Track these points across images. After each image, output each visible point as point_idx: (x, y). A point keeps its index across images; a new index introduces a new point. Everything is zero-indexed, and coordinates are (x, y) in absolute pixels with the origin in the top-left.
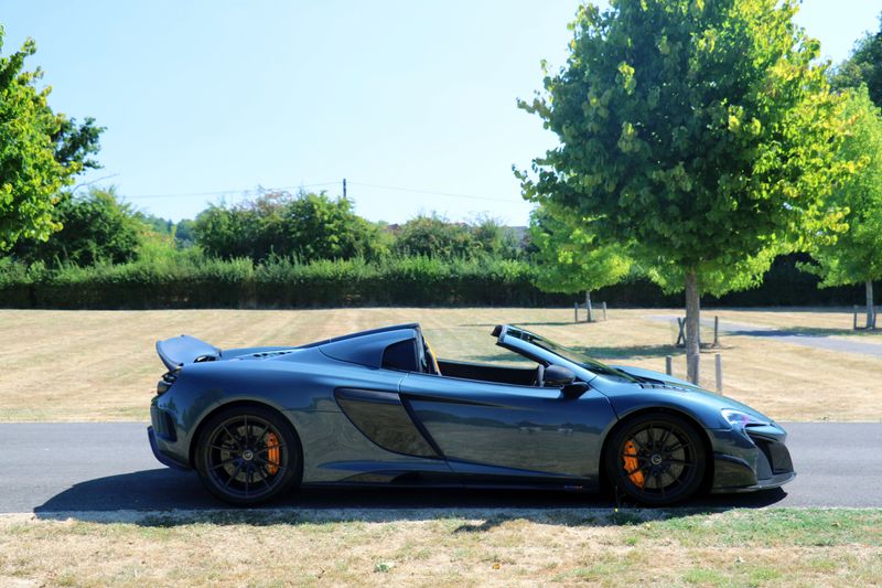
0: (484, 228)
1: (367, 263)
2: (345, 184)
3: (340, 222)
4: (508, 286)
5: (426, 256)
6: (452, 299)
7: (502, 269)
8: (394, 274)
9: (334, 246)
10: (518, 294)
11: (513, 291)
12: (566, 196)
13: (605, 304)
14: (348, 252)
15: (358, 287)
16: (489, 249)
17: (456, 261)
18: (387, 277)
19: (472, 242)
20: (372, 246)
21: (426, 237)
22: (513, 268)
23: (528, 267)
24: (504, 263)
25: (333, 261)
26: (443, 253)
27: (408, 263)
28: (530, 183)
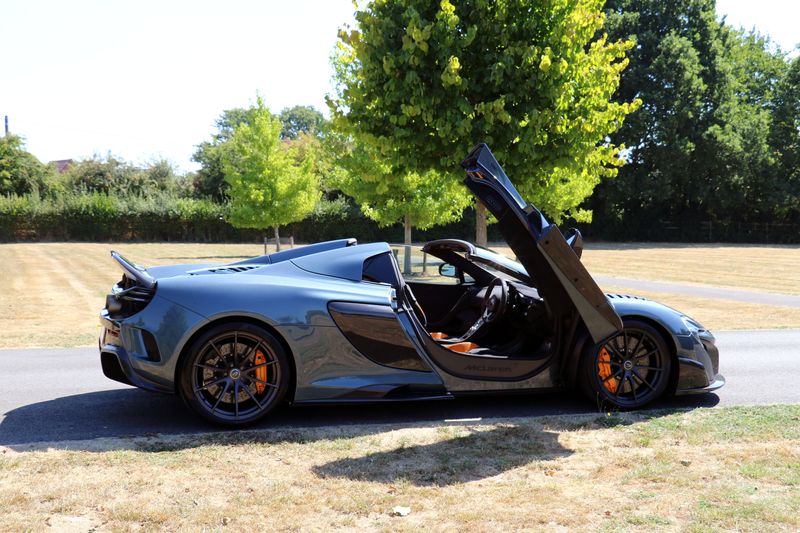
0: (158, 167)
1: (42, 200)
2: (6, 121)
3: (11, 158)
4: (185, 223)
5: (103, 194)
6: (130, 234)
7: (178, 207)
8: (72, 211)
9: (6, 181)
10: (193, 230)
11: (189, 227)
12: (376, 126)
13: (292, 238)
14: (22, 188)
15: (34, 222)
16: (163, 188)
17: (134, 198)
18: (64, 213)
19: (147, 180)
20: (46, 183)
21: (101, 174)
22: (190, 206)
23: (203, 205)
24: (181, 201)
25: (6, 196)
26: (119, 190)
27: (85, 200)
28: (341, 112)
